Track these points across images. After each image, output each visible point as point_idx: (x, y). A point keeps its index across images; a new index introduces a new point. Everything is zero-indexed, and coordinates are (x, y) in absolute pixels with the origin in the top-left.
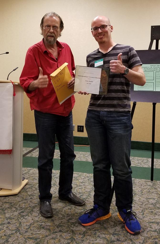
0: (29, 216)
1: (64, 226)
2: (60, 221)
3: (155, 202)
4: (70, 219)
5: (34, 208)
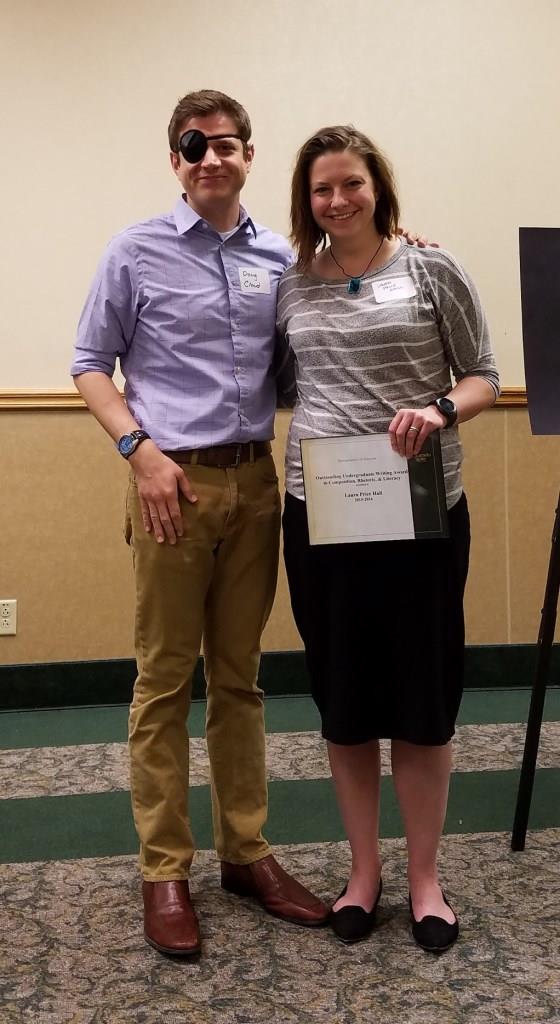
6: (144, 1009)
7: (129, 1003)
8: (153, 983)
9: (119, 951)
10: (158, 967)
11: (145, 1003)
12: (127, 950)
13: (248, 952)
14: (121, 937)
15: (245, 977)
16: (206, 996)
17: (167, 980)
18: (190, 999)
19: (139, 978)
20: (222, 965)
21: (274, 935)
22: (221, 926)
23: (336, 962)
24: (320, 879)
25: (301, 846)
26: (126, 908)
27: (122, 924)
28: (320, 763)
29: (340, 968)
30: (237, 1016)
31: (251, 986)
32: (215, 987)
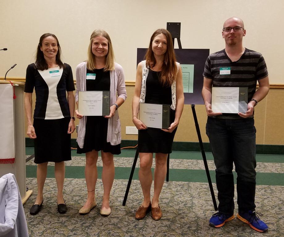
0: (40, 225)
1: (78, 230)
2: (73, 226)
3: (169, 201)
4: (83, 223)
5: (45, 217)
6: (165, 209)
7: (163, 207)
8: (168, 205)
9: (162, 198)
10: (169, 202)
11: (166, 208)
12: (164, 198)
13: (188, 201)
14: (163, 196)
15: (186, 206)
16: (177, 208)
17: (171, 204)
18: (174, 208)
19: (165, 203)
20: (182, 203)
21: (193, 199)
22: (183, 196)
23: (205, 205)
24: (206, 190)
25: (203, 183)
26: (165, 191)
27: (164, 193)
28: (212, 167)
29: (206, 206)
30: (183, 212)
31: (187, 207)
32: (180, 207)
